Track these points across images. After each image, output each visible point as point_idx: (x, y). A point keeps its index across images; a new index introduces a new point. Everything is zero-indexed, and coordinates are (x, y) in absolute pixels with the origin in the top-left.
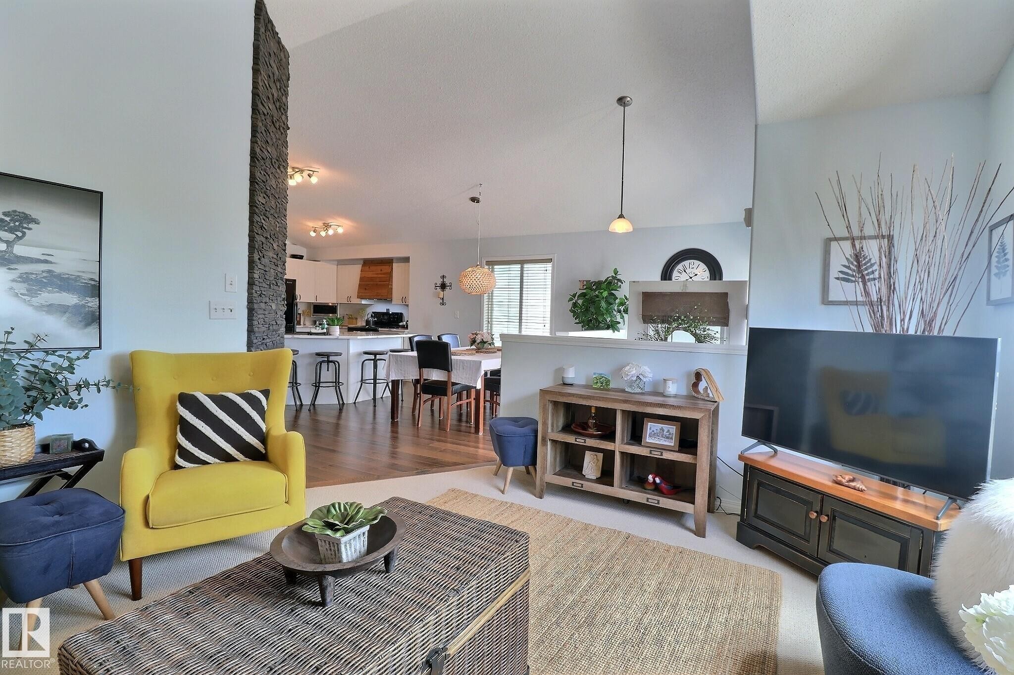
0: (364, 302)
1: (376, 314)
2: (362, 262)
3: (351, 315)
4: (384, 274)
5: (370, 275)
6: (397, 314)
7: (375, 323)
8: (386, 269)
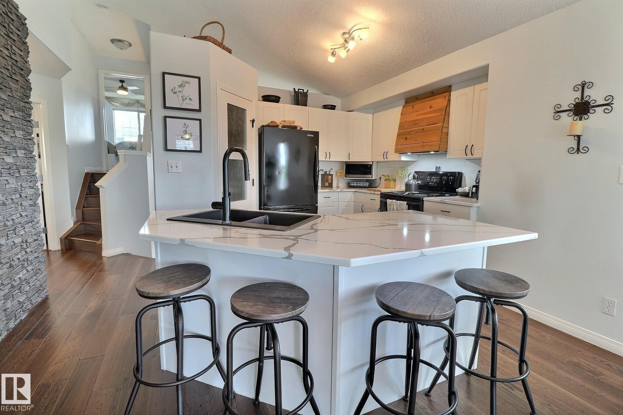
0: (404, 158)
1: (419, 175)
2: (403, 102)
3: (388, 176)
4: (435, 111)
5: (413, 117)
6: (453, 174)
7: (420, 188)
8: (439, 102)
